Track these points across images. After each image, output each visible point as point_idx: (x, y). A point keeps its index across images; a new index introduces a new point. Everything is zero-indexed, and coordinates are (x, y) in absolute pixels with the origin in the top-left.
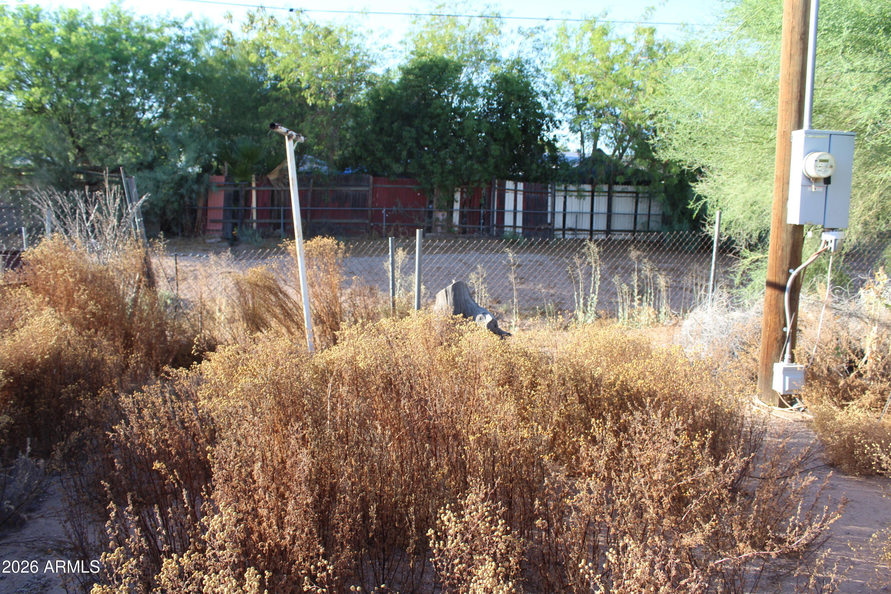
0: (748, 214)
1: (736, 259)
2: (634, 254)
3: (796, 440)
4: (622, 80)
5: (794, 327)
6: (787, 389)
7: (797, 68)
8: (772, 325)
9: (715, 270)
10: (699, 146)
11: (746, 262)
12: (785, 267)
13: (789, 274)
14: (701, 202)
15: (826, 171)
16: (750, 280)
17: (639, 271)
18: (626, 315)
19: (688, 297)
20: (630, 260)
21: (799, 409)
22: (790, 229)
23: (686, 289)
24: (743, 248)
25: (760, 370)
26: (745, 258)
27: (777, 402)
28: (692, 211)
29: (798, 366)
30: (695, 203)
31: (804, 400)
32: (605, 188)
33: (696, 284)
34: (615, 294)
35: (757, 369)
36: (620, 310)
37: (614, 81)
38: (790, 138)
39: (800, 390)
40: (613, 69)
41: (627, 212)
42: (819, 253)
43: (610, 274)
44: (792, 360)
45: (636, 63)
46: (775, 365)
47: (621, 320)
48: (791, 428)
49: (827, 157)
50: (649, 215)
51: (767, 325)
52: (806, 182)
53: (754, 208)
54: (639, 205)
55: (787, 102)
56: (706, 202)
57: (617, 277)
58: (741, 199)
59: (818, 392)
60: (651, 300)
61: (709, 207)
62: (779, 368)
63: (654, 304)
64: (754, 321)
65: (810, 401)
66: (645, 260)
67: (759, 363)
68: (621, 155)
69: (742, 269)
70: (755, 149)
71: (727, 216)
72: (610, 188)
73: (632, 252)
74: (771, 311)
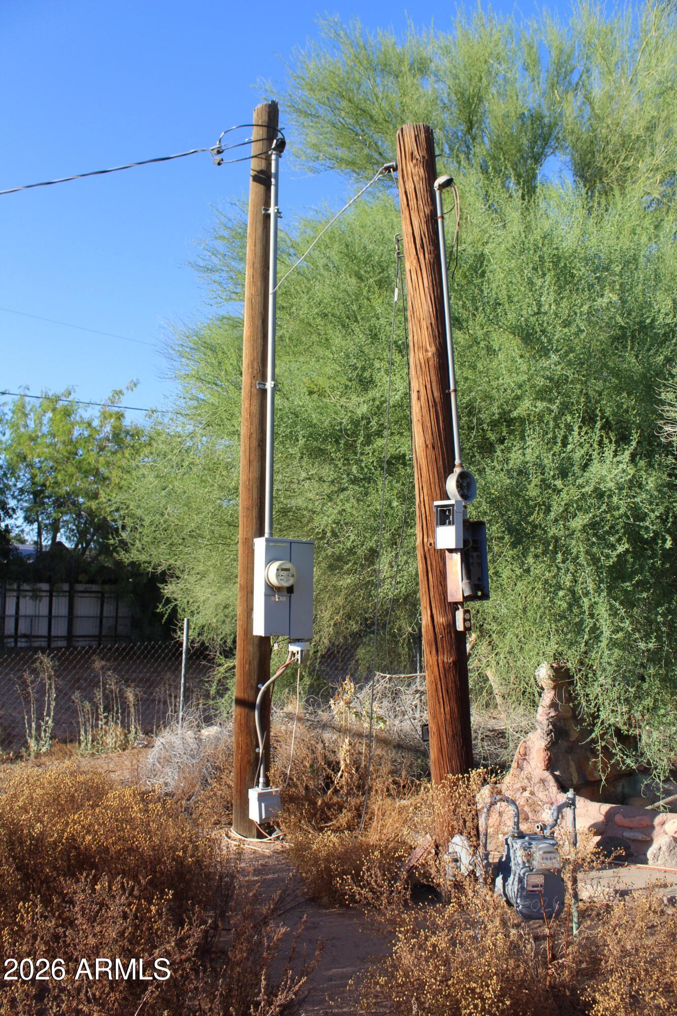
0: (221, 616)
1: (211, 667)
2: (98, 664)
3: (276, 876)
4: (85, 466)
5: (267, 746)
6: (264, 817)
7: (256, 474)
8: (244, 746)
9: (185, 684)
10: (164, 546)
11: (222, 669)
12: (254, 682)
13: (259, 690)
14: (171, 606)
15: (288, 580)
16: (227, 689)
17: (104, 684)
18: (90, 738)
19: (161, 711)
20: (93, 670)
21: (278, 838)
22: (256, 642)
23: (159, 702)
24: (218, 653)
25: (234, 798)
26: (220, 665)
27: (255, 832)
28: (162, 615)
29: (273, 789)
30: (164, 606)
31: (283, 827)
32: (66, 587)
33: (170, 695)
34: (75, 712)
35: (231, 796)
36: (82, 732)
37: (77, 467)
38: (252, 545)
39: (277, 817)
40: (76, 454)
41: (91, 614)
42: (287, 666)
43: (71, 688)
44: (267, 784)
45: (102, 449)
46: (250, 791)
47: (83, 745)
48: (271, 862)
49: (288, 566)
50: (117, 618)
51: (238, 748)
52: (270, 592)
53: (227, 611)
54: (105, 606)
55: (248, 509)
56: (176, 605)
57: (77, 694)
58: (213, 601)
59: (295, 816)
60: (118, 718)
61: (180, 610)
62: (253, 794)
63: (122, 722)
64: (227, 741)
65: (288, 827)
66: (109, 673)
67: (234, 790)
68: (84, 549)
69: (217, 678)
70: (223, 551)
71: (199, 620)
72: (71, 588)
73: (97, 663)
74: (242, 732)
